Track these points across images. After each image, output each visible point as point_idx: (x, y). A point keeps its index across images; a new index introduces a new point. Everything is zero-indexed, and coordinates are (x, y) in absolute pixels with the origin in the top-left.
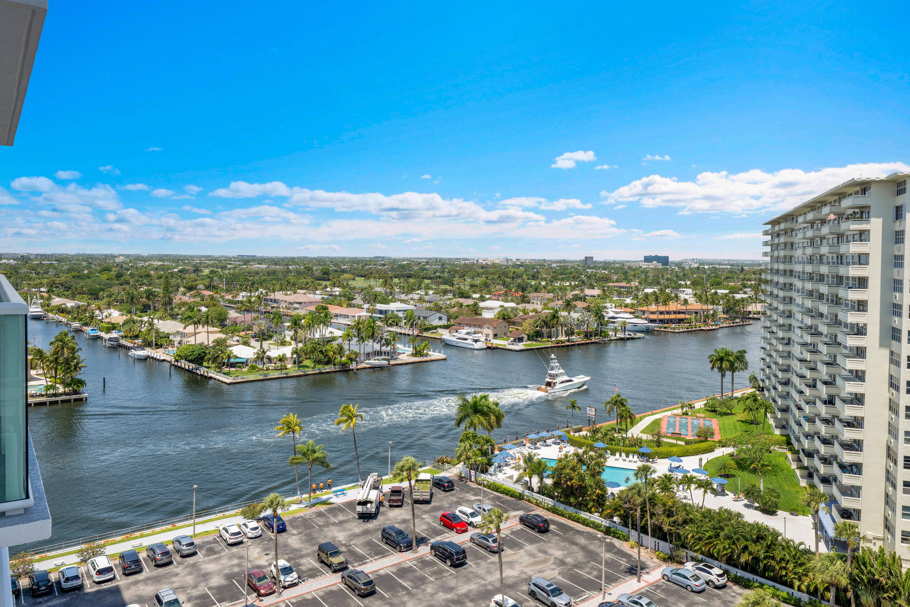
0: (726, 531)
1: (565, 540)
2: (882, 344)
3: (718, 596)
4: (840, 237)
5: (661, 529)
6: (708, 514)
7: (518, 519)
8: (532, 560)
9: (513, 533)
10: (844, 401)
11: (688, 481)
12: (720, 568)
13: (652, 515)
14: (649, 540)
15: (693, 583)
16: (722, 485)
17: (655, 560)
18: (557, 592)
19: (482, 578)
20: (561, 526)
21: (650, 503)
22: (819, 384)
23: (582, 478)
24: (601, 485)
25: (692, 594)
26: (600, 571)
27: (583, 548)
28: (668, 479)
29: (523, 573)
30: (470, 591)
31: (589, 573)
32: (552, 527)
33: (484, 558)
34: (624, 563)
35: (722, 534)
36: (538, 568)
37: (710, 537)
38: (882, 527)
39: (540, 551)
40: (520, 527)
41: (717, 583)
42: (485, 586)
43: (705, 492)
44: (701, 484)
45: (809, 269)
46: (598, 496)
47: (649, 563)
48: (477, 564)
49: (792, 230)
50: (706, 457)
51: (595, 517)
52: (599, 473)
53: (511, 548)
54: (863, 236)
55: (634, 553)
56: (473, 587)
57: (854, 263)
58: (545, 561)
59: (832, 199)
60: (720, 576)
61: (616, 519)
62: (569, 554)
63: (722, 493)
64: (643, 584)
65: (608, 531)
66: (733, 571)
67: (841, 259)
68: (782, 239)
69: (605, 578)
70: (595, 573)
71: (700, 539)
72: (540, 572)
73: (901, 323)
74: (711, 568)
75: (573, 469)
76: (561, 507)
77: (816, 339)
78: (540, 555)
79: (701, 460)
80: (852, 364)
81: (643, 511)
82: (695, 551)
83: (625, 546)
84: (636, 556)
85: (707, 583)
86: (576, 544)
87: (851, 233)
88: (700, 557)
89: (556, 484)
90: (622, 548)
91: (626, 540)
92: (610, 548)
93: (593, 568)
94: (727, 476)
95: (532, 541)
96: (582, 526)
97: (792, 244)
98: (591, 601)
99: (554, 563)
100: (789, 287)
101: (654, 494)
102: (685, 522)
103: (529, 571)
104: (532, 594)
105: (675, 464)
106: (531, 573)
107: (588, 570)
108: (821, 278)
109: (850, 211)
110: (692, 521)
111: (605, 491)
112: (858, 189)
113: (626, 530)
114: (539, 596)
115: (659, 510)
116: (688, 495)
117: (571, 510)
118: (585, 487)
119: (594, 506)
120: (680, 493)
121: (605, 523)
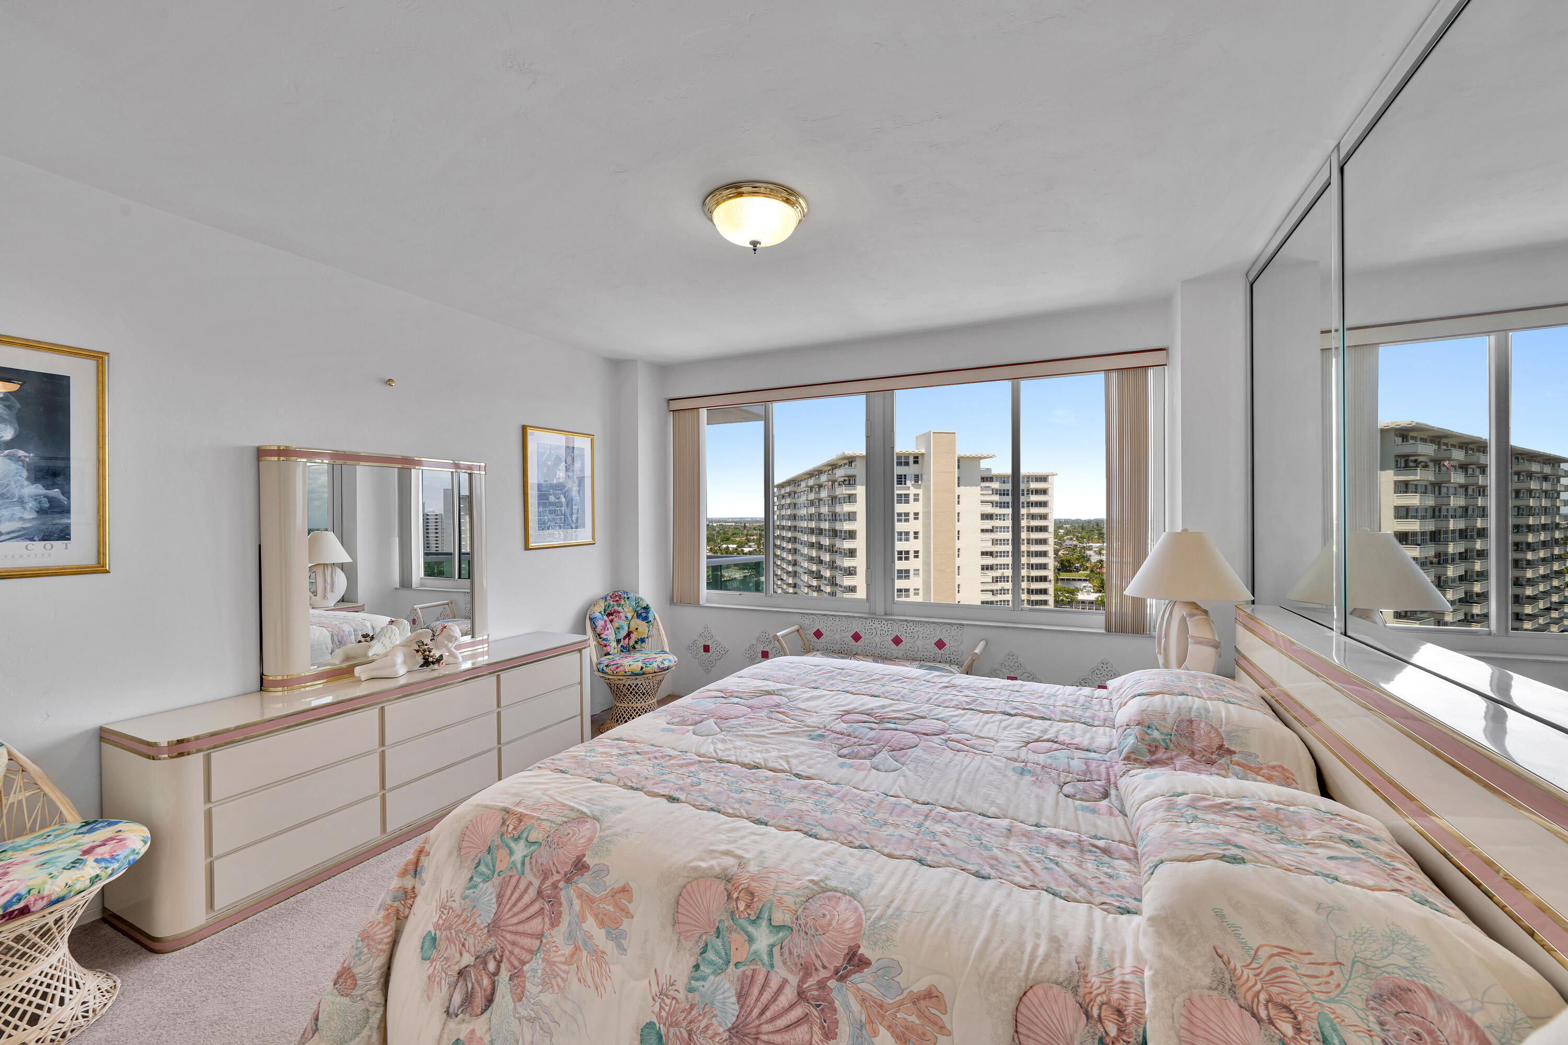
4: (834, 499)
45: (811, 525)
54: (851, 498)
57: (845, 520)
59: (827, 469)
67: (835, 517)
77: (819, 582)
87: (842, 496)
97: (795, 504)
108: (820, 532)
109: (842, 479)
112: (846, 461)
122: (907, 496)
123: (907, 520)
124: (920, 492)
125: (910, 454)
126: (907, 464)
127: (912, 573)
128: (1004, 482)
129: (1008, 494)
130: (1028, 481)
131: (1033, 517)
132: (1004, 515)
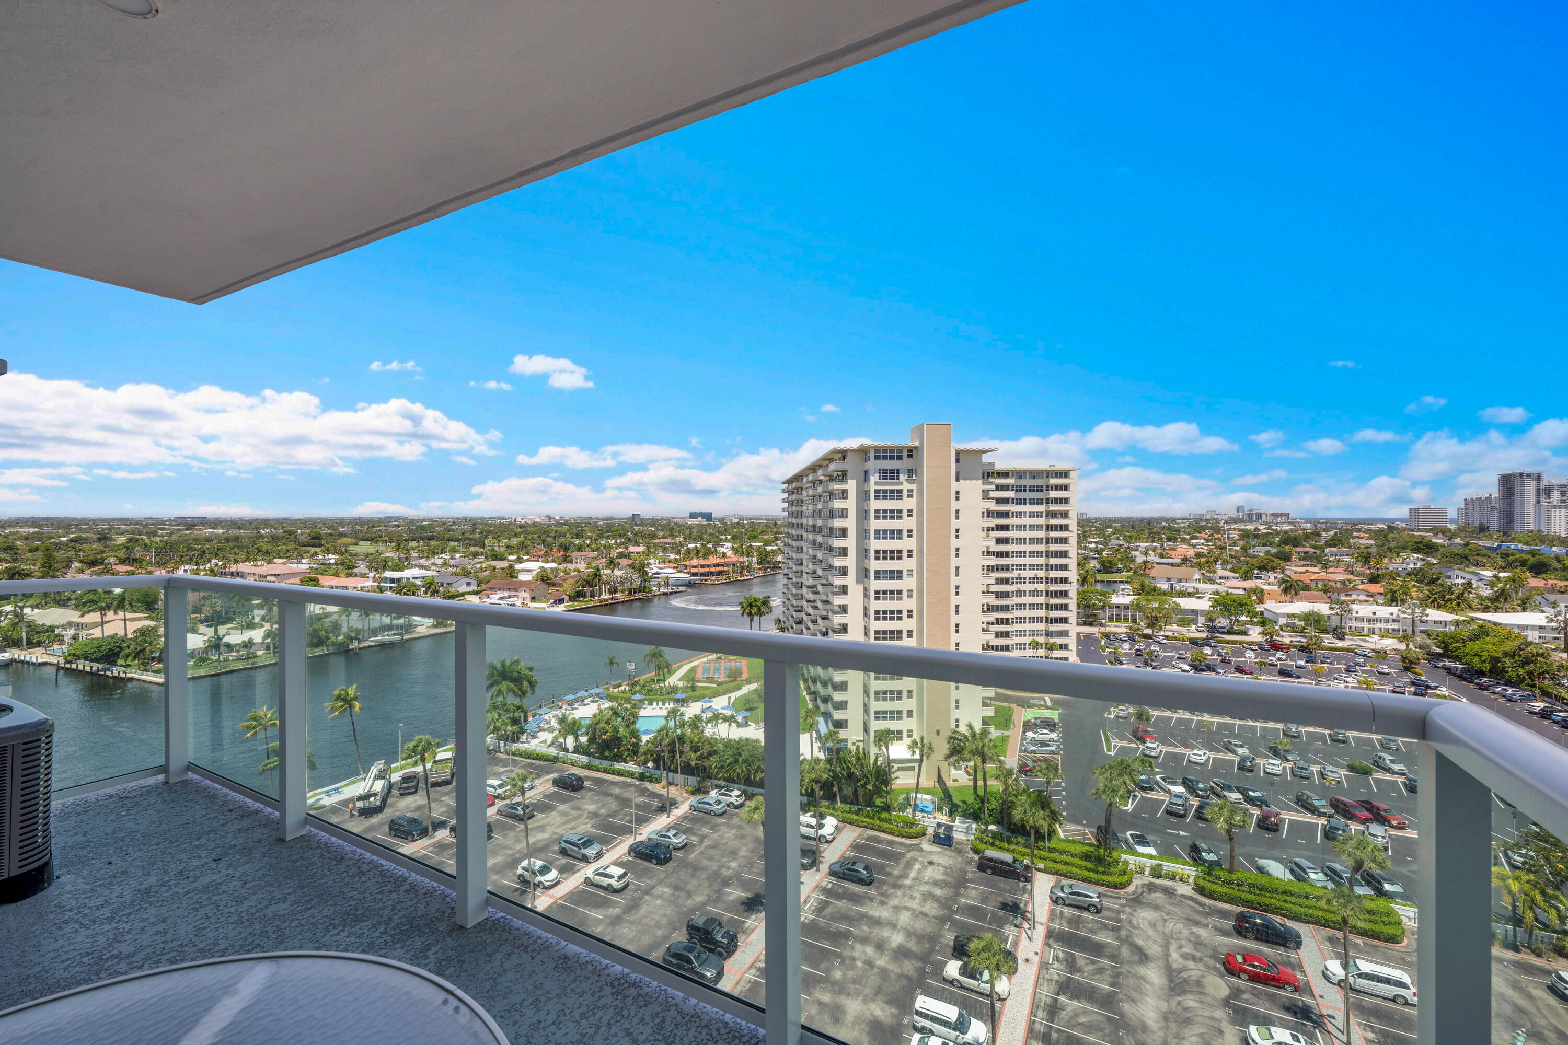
0: (743, 757)
1: (598, 793)
2: (858, 582)
3: (737, 814)
4: (831, 495)
5: (689, 765)
6: (729, 744)
7: (551, 782)
8: (565, 819)
9: (545, 796)
10: (835, 632)
11: (716, 717)
12: (739, 789)
13: (681, 753)
14: (679, 778)
15: (715, 807)
16: (745, 718)
17: (685, 795)
18: (588, 843)
19: (510, 848)
20: (596, 781)
21: (679, 743)
22: (820, 621)
23: (616, 730)
24: (635, 734)
25: (715, 818)
26: (631, 814)
27: (617, 797)
28: (697, 718)
29: (554, 833)
30: (495, 864)
31: (622, 820)
32: (587, 783)
33: (513, 828)
34: (656, 803)
35: (740, 759)
36: (570, 826)
37: (730, 764)
38: (862, 731)
39: (573, 809)
40: (553, 789)
41: (736, 803)
42: (513, 855)
43: (730, 725)
44: (726, 719)
45: (811, 522)
46: (633, 745)
47: (680, 799)
48: (505, 836)
49: (802, 489)
50: (734, 696)
51: (631, 766)
52: (634, 723)
53: (542, 812)
54: (844, 494)
55: (664, 792)
56: (499, 859)
57: (838, 517)
58: (579, 817)
59: (825, 463)
60: (738, 796)
61: (650, 764)
62: (603, 806)
63: (746, 724)
64: (672, 818)
65: (642, 777)
66: (750, 790)
67: (832, 514)
68: (794, 497)
69: (636, 821)
70: (628, 818)
71: (722, 767)
72: (571, 829)
73: (869, 564)
74: (731, 791)
75: (608, 722)
76: (597, 762)
77: (817, 582)
78: (573, 812)
79: (729, 698)
80: (838, 601)
81: (672, 751)
82: (719, 779)
83: (657, 788)
84: (665, 794)
85: (728, 805)
86: (610, 795)
87: (836, 492)
88: (722, 783)
89: (591, 740)
90: (655, 790)
91: (659, 782)
92: (643, 792)
93: (626, 814)
94: (750, 709)
95: (564, 800)
96: (617, 777)
98: (622, 845)
99: (587, 817)
100: (800, 538)
101: (683, 734)
102: (710, 754)
103: (560, 831)
104: (564, 852)
105: (706, 705)
106: (563, 832)
107: (620, 817)
108: (820, 530)
109: (835, 474)
110: (715, 752)
111: (639, 740)
112: (840, 455)
113: (658, 772)
114: (569, 852)
115: (687, 748)
116: (716, 731)
117: (606, 764)
118: (620, 738)
119: (629, 755)
120: (709, 731)
121: (638, 769)
122: (900, 491)
123: (900, 518)
124: (914, 487)
125: (903, 447)
126: (900, 458)
127: (905, 573)
128: (1021, 478)
129: (1025, 491)
130: (1047, 477)
131: (1053, 515)
132: (1021, 512)
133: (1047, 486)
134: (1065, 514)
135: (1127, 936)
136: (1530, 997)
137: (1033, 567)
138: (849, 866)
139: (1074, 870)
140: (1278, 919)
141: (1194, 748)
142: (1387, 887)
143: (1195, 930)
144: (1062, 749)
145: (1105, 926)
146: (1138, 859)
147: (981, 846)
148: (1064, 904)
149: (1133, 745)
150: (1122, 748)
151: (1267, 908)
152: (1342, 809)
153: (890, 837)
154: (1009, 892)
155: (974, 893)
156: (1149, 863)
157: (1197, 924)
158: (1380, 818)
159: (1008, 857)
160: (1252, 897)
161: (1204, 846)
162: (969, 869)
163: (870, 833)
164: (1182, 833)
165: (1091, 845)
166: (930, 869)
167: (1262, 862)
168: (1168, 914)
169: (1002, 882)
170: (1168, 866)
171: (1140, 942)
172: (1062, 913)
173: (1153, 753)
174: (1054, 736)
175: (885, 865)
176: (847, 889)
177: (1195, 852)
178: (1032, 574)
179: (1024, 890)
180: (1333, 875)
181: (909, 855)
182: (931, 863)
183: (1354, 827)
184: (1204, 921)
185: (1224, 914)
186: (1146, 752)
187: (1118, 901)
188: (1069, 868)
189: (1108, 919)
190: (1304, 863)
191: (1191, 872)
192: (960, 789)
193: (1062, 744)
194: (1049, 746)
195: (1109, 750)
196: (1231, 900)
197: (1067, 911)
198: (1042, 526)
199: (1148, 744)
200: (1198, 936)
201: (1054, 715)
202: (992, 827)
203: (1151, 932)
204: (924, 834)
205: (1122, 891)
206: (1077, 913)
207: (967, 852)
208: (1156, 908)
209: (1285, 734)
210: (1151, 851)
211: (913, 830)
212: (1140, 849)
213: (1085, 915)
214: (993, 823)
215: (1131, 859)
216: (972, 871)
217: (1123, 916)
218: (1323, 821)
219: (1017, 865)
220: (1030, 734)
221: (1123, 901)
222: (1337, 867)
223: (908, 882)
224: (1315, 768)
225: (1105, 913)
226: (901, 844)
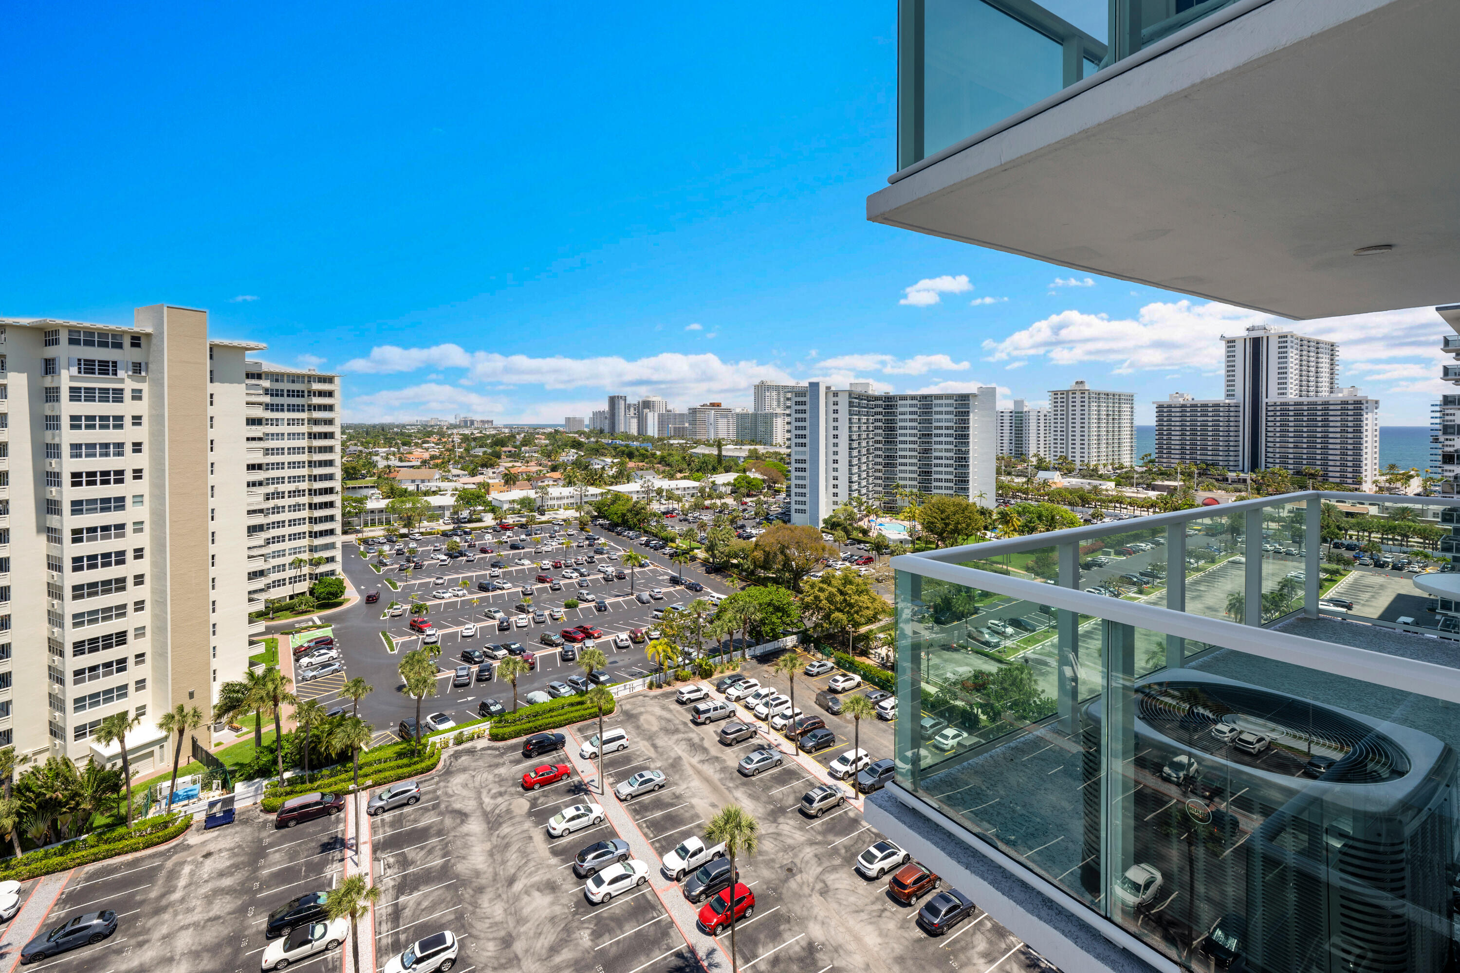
38: (46, 735)
73: (60, 493)
125: (124, 332)
126: (117, 345)
127: (130, 501)
128: (277, 380)
129: (282, 395)
130: (309, 381)
131: (316, 422)
132: (277, 420)
133: (309, 392)
134: (330, 422)
135: (447, 807)
136: (670, 711)
137: (292, 479)
138: (69, 928)
139: (387, 774)
140: (548, 732)
141: (464, 624)
142: (602, 678)
143: (496, 771)
144: (344, 665)
145: (426, 810)
146: (442, 736)
147: (276, 802)
148: (384, 811)
149: (414, 637)
150: (403, 644)
151: (539, 729)
152: (568, 637)
153: (130, 857)
154: (323, 831)
155: (277, 856)
156: (452, 735)
157: (497, 766)
158: (589, 636)
159: (315, 797)
160: (531, 725)
161: (490, 701)
162: (264, 834)
163: (90, 868)
164: (470, 699)
165: (396, 744)
166: (209, 862)
167: (530, 696)
168: (475, 770)
169: (310, 827)
170: (468, 731)
171: (457, 806)
172: (383, 820)
173: (433, 639)
174: (334, 653)
175: (133, 895)
176: (69, 963)
177: (484, 710)
178: (292, 487)
179: (338, 821)
180: (574, 684)
181: (169, 864)
182: (208, 855)
183: (577, 646)
184: (501, 761)
185: (514, 748)
186: (428, 640)
187: (432, 782)
188: (382, 775)
189: (427, 801)
190: (556, 684)
191: (485, 727)
192: (228, 752)
193: (343, 658)
194: (331, 665)
195: (392, 650)
196: (517, 734)
197: (388, 816)
198: (303, 434)
199: (429, 633)
200: (500, 775)
201: (327, 632)
202: (287, 775)
203: (465, 793)
204: (188, 826)
205: (434, 771)
206: (397, 812)
207: (258, 817)
208: (464, 770)
209: (525, 594)
210: (451, 724)
211: (171, 829)
212: (441, 727)
213: (406, 810)
214: (286, 770)
215: (436, 739)
216: (269, 834)
217: (439, 793)
218: (559, 649)
219: (326, 799)
220: (305, 661)
221: (436, 779)
222: (574, 677)
223: (177, 896)
224: (547, 613)
225: (423, 799)
226: (151, 856)
